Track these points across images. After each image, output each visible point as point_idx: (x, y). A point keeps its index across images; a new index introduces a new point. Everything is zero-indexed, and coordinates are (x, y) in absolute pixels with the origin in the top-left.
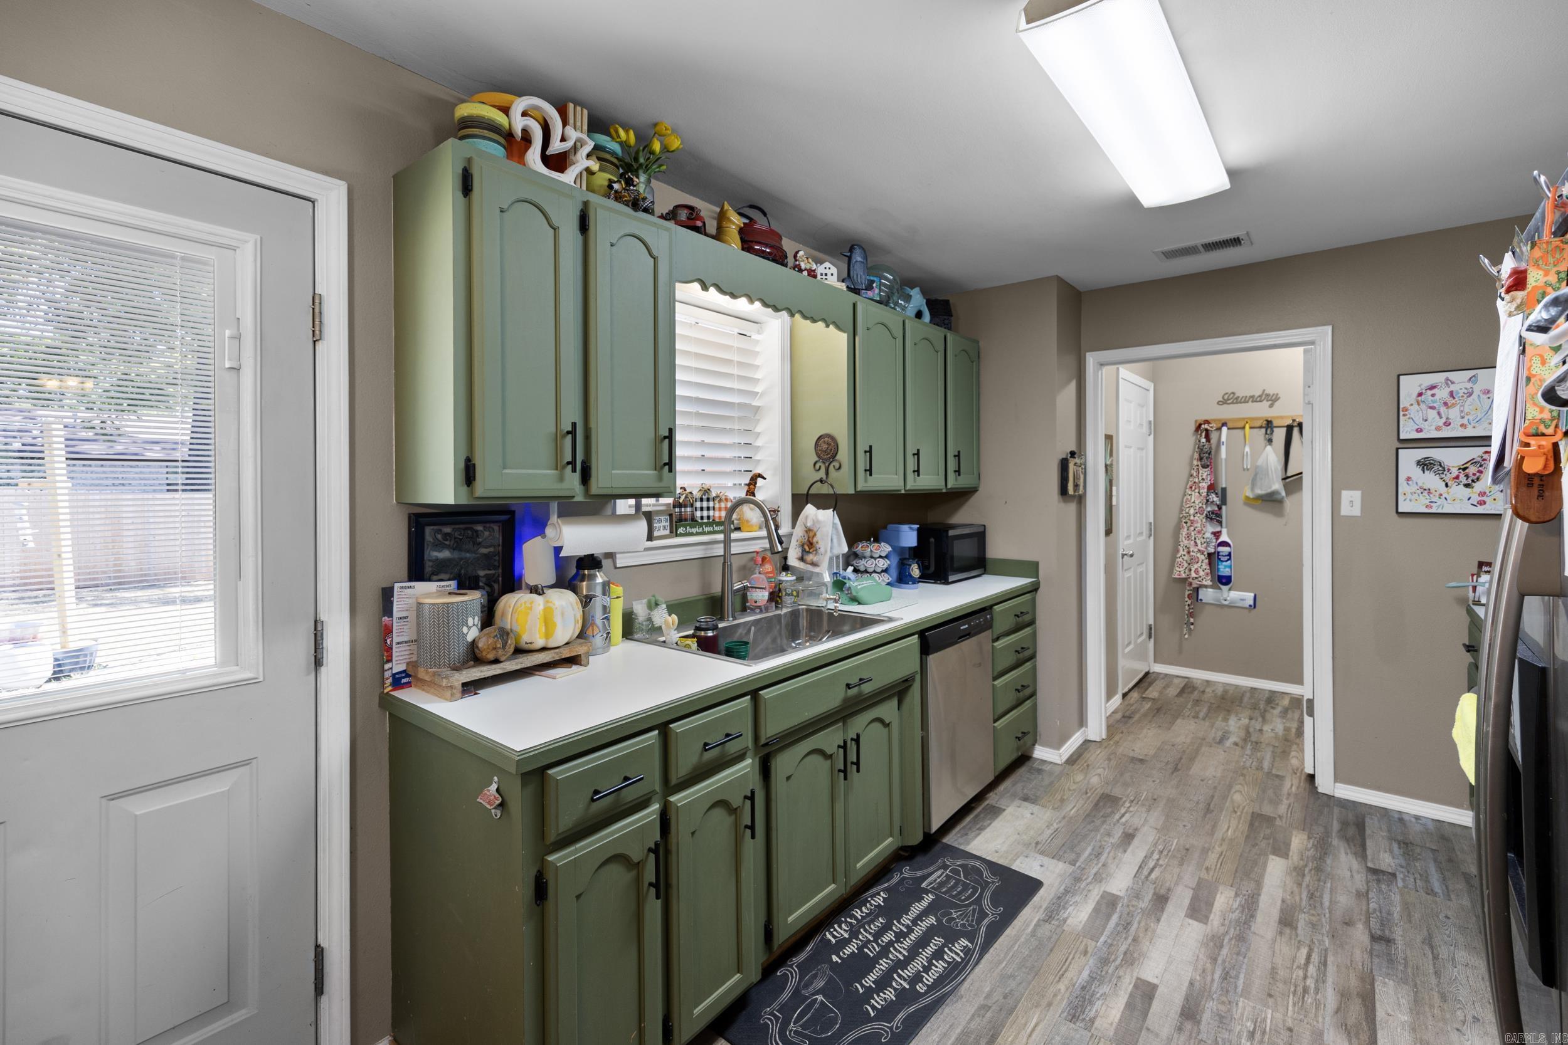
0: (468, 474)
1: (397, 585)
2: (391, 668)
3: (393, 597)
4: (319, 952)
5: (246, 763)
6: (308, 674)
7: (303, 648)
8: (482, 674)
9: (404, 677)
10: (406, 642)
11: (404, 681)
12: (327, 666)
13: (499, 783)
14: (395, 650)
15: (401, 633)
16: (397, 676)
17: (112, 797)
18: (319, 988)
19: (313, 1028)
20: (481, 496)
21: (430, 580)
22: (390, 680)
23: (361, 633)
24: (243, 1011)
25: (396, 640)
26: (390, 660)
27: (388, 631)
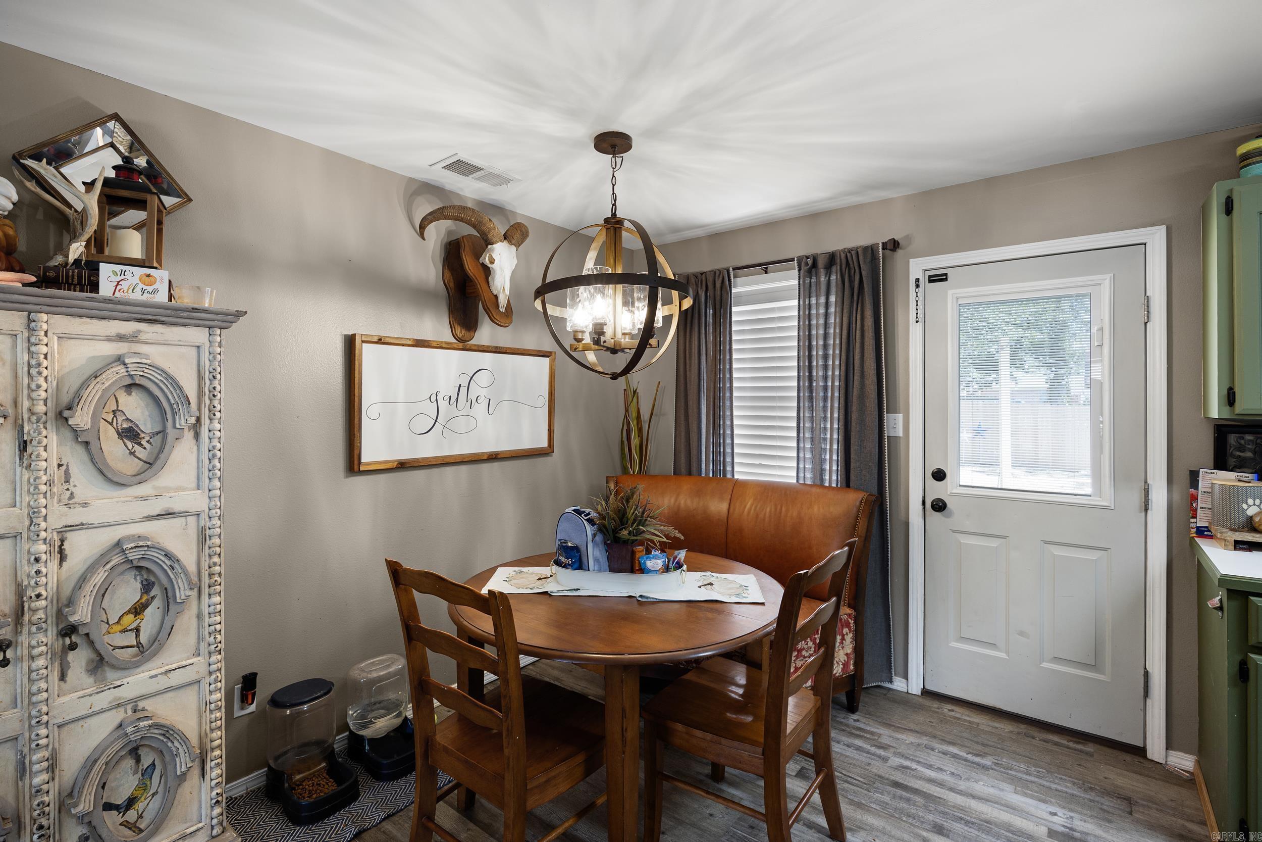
0: (1230, 398)
1: (1201, 470)
2: (1196, 523)
3: (1199, 477)
4: (1146, 674)
5: (1105, 549)
6: (1141, 512)
7: (1136, 498)
8: (1255, 539)
9: (1207, 531)
10: (1209, 509)
11: (1206, 533)
12: (1152, 510)
13: (1221, 596)
14: (1199, 512)
15: (1202, 502)
16: (1200, 529)
17: (1046, 542)
18: (1146, 694)
19: (1142, 713)
20: (1241, 413)
21: (1232, 471)
22: (1195, 530)
23: (1176, 497)
24: (1103, 676)
25: (1200, 505)
26: (1195, 516)
27: (1194, 498)
